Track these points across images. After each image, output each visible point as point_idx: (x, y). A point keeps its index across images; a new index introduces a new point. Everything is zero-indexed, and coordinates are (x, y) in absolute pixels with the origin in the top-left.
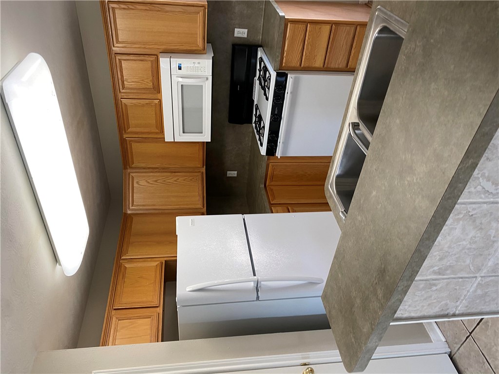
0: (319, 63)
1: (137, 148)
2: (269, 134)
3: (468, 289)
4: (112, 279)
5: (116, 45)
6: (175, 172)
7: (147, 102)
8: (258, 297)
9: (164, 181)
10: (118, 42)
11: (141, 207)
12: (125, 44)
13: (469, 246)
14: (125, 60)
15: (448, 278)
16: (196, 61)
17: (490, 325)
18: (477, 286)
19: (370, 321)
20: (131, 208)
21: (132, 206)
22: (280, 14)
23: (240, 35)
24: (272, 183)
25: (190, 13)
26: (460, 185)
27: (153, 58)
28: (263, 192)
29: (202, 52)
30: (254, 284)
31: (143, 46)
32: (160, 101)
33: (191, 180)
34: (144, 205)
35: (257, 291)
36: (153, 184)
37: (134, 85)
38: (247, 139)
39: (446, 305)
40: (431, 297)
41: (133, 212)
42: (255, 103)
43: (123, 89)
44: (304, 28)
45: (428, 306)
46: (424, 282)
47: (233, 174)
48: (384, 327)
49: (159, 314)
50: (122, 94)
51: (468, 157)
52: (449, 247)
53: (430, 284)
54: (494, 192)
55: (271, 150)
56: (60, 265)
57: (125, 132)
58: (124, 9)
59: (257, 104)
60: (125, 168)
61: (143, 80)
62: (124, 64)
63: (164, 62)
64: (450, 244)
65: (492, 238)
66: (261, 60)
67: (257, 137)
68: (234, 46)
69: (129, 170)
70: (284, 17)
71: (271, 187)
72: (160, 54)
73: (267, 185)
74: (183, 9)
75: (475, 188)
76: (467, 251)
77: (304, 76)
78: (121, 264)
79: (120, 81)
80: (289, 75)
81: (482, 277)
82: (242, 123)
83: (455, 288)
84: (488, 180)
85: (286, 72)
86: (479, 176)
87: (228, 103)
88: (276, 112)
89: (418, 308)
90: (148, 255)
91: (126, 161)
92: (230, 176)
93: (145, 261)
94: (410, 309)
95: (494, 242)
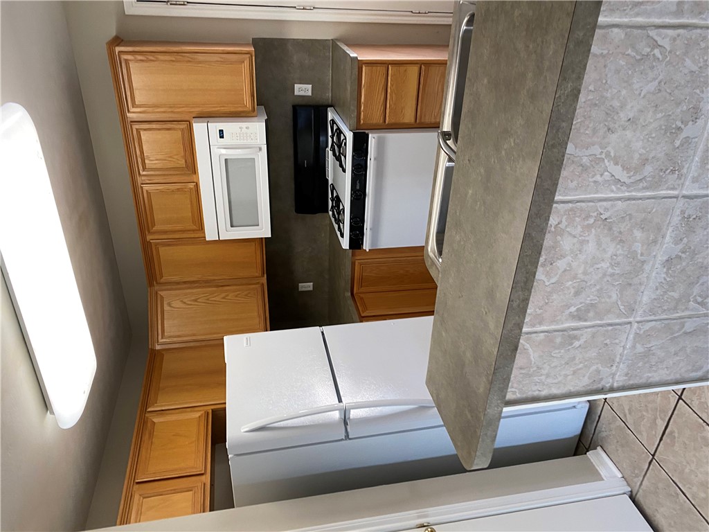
0: (409, 117)
1: (166, 254)
2: (351, 219)
3: (622, 344)
4: (134, 440)
5: (132, 110)
6: (222, 286)
7: (179, 187)
8: (347, 437)
9: (208, 300)
10: (134, 105)
11: (175, 339)
12: (143, 107)
13: (610, 270)
14: (145, 130)
15: (593, 326)
16: (244, 125)
17: (676, 435)
18: (634, 339)
19: (485, 373)
20: (160, 341)
21: (162, 338)
22: (352, 55)
23: (302, 93)
24: (361, 290)
25: (232, 63)
26: (564, 124)
27: (184, 126)
28: (350, 302)
29: (250, 115)
30: (340, 414)
31: (170, 110)
32: (197, 186)
33: (246, 295)
34: (179, 336)
35: (346, 423)
36: (191, 305)
37: (159, 165)
38: (323, 235)
39: (598, 372)
40: (574, 358)
41: (164, 347)
42: (330, 183)
43: (144, 171)
44: (385, 72)
45: (573, 374)
46: (561, 333)
47: (307, 286)
48: (505, 377)
49: (204, 484)
50: (143, 178)
51: (565, 79)
52: (585, 273)
53: (569, 336)
54: (628, 181)
55: (356, 241)
56: (52, 413)
57: (149, 232)
58: (142, 60)
59: (332, 184)
60: (151, 285)
61: (171, 157)
62: (144, 135)
63: (199, 128)
64: (585, 268)
65: (639, 256)
66: (333, 122)
67: (336, 226)
68: (296, 108)
69: (156, 288)
70: (357, 58)
71: (361, 295)
72: (194, 119)
73: (355, 292)
74: (221, 58)
75: (602, 175)
76: (608, 278)
77: (390, 134)
78: (147, 418)
79: (139, 160)
80: (370, 135)
81: (638, 322)
82: (314, 212)
83: (605, 342)
84: (616, 164)
85: (367, 132)
86: (603, 156)
87: (293, 186)
88: (358, 188)
89: (560, 379)
90: (186, 403)
91: (152, 273)
92: (304, 289)
93: (182, 412)
94: (550, 380)
95: (643, 262)
